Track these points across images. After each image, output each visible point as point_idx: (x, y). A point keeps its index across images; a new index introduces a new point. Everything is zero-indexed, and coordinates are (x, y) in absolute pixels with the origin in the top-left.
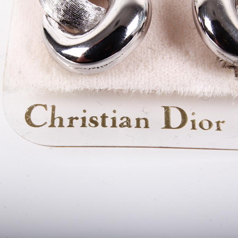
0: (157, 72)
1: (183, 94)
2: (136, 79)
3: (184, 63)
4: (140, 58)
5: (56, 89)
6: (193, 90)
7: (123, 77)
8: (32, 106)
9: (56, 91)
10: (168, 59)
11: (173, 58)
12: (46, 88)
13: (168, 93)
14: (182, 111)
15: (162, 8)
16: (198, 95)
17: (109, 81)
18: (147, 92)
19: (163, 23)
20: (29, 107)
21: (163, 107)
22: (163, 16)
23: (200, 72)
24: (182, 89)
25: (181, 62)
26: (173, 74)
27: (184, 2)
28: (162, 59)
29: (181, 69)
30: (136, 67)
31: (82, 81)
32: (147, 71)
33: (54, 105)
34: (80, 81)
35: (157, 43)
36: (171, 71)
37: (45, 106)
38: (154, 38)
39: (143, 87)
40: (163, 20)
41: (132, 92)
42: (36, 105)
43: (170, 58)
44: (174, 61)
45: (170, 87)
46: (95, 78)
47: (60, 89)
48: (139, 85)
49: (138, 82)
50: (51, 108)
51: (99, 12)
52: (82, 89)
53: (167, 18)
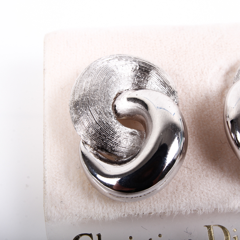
0: (196, 191)
1: (223, 211)
2: (177, 201)
3: (220, 180)
4: (178, 179)
5: (100, 217)
6: (231, 206)
7: (164, 199)
8: (77, 236)
9: (100, 220)
10: (205, 177)
11: (209, 176)
12: (89, 217)
13: (208, 212)
15: (192, 124)
16: (237, 211)
17: (152, 205)
18: (189, 212)
19: (195, 140)
20: (75, 238)
21: (206, 226)
22: (194, 133)
23: (236, 188)
24: (222, 207)
25: (217, 179)
26: (212, 192)
27: (211, 116)
28: (199, 178)
29: (218, 186)
30: (176, 188)
31: (126, 207)
32: (187, 192)
33: (99, 234)
34: (123, 207)
35: (192, 161)
36: (209, 189)
37: (90, 235)
38: (189, 156)
39: (185, 208)
40: (194, 137)
41: (174, 214)
42: (82, 235)
43: (207, 176)
44: (210, 178)
45: (210, 206)
46: (137, 203)
47: (104, 216)
48: (181, 207)
49: (179, 204)
50: (97, 237)
51: (135, 137)
52: (126, 215)
53: (197, 134)
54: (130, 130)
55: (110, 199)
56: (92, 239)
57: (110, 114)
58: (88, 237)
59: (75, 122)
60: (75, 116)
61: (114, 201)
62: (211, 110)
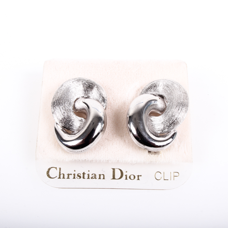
0: (110, 151)
1: (122, 162)
2: (99, 155)
5: (61, 160)
6: (127, 160)
7: (93, 154)
11: (118, 144)
12: (56, 159)
13: (114, 162)
14: (121, 170)
15: (114, 117)
16: (129, 162)
17: (86, 156)
18: (104, 161)
20: (49, 169)
21: (112, 168)
24: (121, 159)
26: (117, 152)
28: (112, 145)
29: (121, 149)
31: (74, 156)
32: (105, 151)
35: (110, 136)
37: (56, 168)
38: (109, 134)
39: (103, 159)
41: (97, 161)
42: (52, 168)
43: (116, 144)
45: (115, 159)
47: (63, 160)
48: (101, 158)
50: (59, 169)
51: (81, 122)
52: (74, 160)
53: (116, 122)
54: (80, 118)
55: (67, 152)
56: (57, 170)
57: (70, 110)
58: (55, 169)
59: (53, 113)
60: (53, 110)
61: (68, 153)
62: (125, 110)
